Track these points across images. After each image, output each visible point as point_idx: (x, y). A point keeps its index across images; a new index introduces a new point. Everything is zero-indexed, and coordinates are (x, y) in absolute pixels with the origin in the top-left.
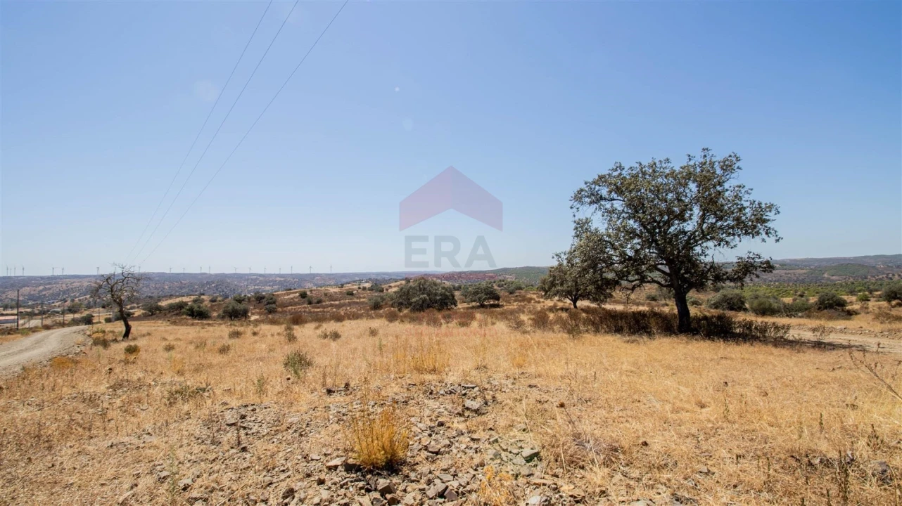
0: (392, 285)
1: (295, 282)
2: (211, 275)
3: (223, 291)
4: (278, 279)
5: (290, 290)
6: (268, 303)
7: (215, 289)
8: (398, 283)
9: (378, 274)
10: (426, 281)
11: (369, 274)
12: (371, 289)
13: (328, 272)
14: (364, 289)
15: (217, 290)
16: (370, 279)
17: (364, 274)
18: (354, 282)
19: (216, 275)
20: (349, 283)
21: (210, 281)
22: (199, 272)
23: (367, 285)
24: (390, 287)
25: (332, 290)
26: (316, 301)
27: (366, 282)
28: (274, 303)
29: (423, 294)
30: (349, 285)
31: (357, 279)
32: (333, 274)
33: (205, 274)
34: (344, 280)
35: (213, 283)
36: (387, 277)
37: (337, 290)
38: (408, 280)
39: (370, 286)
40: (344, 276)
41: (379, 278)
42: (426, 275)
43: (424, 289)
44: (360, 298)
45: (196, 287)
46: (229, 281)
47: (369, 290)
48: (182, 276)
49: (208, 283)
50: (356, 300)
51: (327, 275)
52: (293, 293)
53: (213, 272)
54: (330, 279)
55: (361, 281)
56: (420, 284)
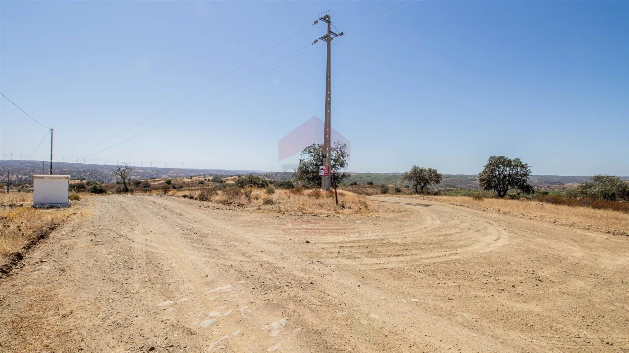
0: (229, 178)
1: (154, 173)
2: (86, 165)
3: (96, 178)
4: (140, 170)
5: (155, 179)
6: (145, 187)
7: (90, 176)
8: (233, 178)
9: (217, 171)
10: (253, 176)
11: (211, 170)
12: (214, 181)
13: (179, 167)
14: (209, 180)
15: (92, 176)
16: (212, 174)
17: (207, 171)
18: (200, 175)
19: (90, 165)
20: (196, 176)
21: (85, 169)
22: (76, 162)
23: (211, 178)
24: (227, 180)
25: (186, 180)
26: (178, 187)
27: (209, 176)
28: (149, 187)
29: (251, 183)
30: (197, 178)
31: (201, 173)
32: (183, 169)
33: (81, 164)
34: (192, 174)
35: (88, 171)
36: (224, 173)
37: (189, 180)
38: (239, 176)
39: (212, 179)
40: (192, 171)
41: (218, 173)
42: (253, 173)
43: (252, 181)
44: (209, 186)
45: (74, 174)
46: (100, 170)
47: (212, 181)
48: (62, 164)
49: (84, 171)
50: (205, 187)
51: (178, 169)
52: (157, 181)
53: (87, 163)
54: (181, 173)
55: (205, 175)
56: (249, 178)
